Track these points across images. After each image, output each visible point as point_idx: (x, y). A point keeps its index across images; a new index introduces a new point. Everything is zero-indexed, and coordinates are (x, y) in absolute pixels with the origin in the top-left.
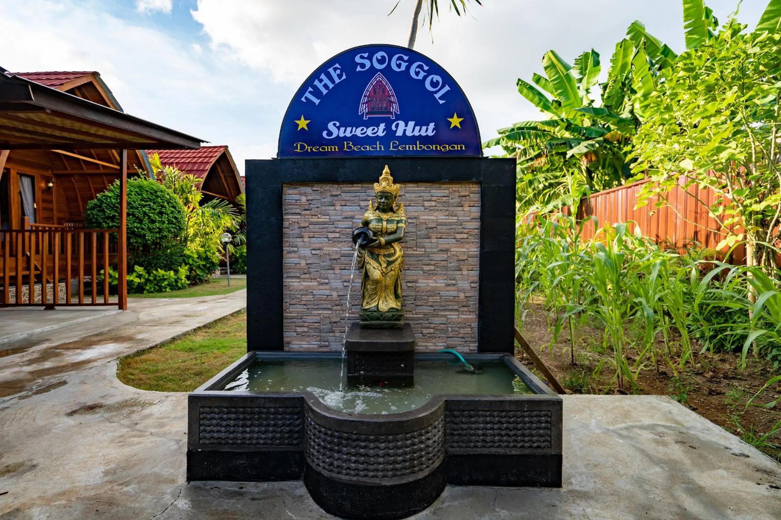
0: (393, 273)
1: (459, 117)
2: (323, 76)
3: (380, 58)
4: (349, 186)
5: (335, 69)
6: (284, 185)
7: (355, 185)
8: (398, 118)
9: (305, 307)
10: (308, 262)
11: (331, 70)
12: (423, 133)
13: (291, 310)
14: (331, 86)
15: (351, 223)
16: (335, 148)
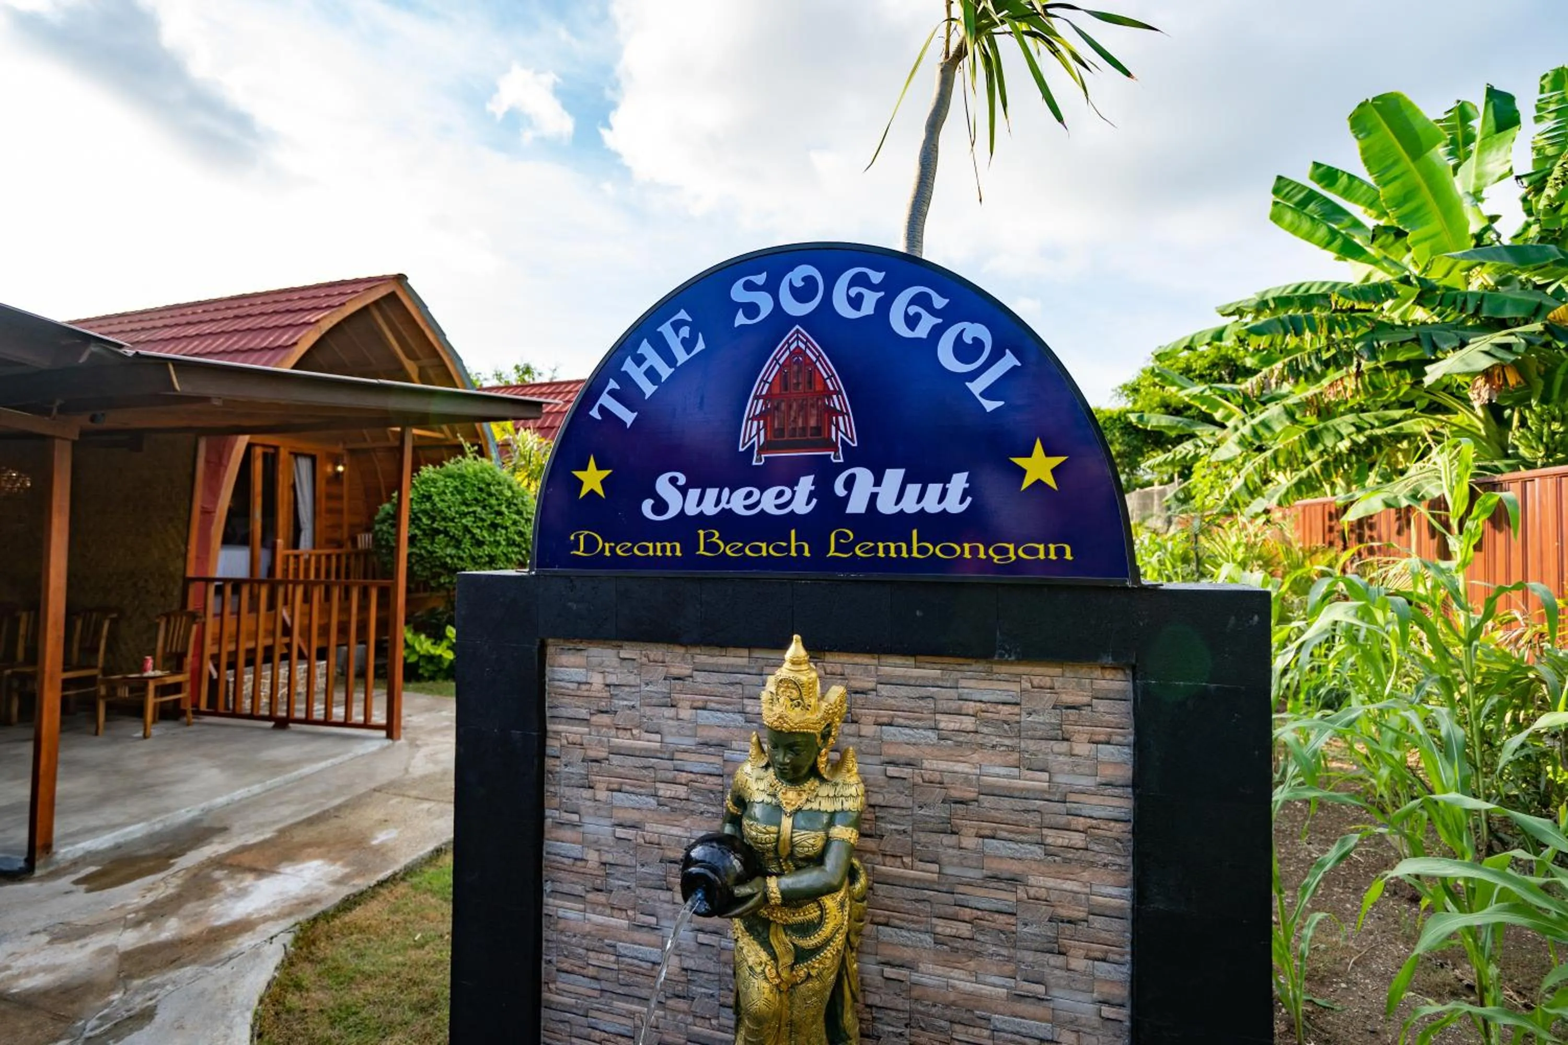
0: (814, 984)
1: (1049, 452)
2: (645, 348)
3: (799, 284)
4: (716, 651)
5: (677, 326)
6: (550, 641)
7: (732, 651)
8: (854, 458)
9: (595, 985)
10: (604, 859)
11: (666, 329)
12: (931, 505)
13: (561, 986)
14: (665, 372)
15: (718, 760)
16: (673, 549)
